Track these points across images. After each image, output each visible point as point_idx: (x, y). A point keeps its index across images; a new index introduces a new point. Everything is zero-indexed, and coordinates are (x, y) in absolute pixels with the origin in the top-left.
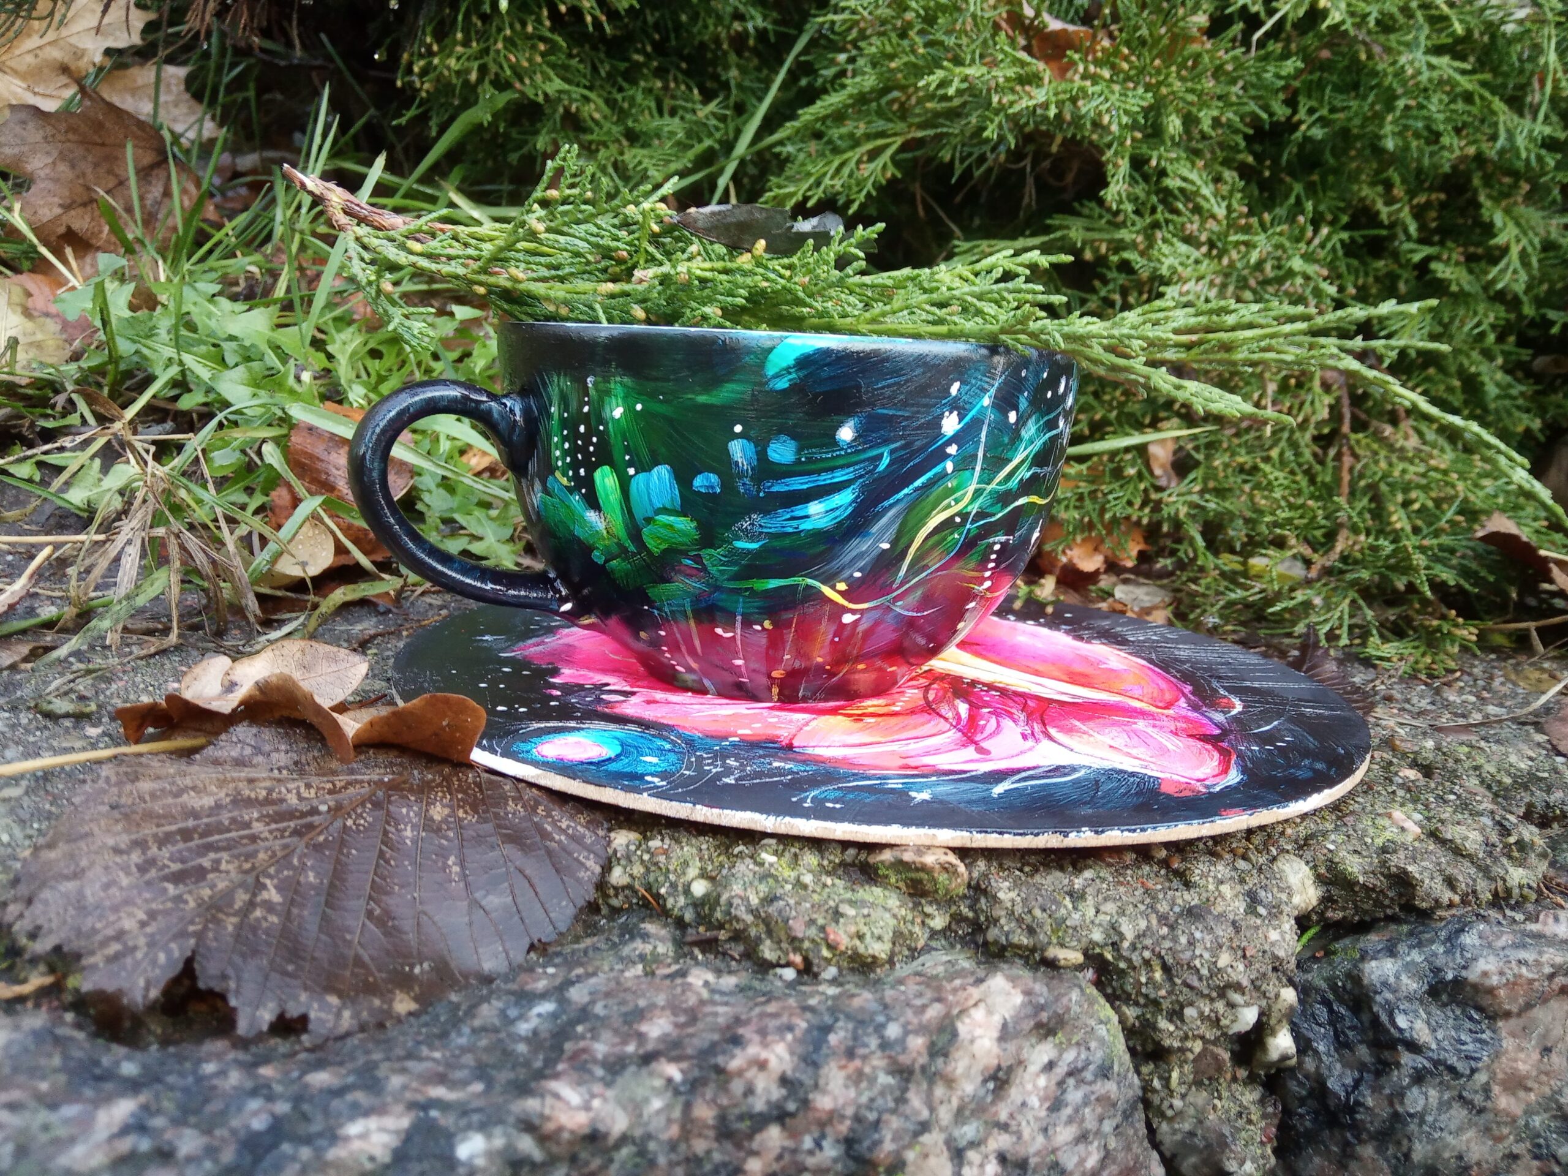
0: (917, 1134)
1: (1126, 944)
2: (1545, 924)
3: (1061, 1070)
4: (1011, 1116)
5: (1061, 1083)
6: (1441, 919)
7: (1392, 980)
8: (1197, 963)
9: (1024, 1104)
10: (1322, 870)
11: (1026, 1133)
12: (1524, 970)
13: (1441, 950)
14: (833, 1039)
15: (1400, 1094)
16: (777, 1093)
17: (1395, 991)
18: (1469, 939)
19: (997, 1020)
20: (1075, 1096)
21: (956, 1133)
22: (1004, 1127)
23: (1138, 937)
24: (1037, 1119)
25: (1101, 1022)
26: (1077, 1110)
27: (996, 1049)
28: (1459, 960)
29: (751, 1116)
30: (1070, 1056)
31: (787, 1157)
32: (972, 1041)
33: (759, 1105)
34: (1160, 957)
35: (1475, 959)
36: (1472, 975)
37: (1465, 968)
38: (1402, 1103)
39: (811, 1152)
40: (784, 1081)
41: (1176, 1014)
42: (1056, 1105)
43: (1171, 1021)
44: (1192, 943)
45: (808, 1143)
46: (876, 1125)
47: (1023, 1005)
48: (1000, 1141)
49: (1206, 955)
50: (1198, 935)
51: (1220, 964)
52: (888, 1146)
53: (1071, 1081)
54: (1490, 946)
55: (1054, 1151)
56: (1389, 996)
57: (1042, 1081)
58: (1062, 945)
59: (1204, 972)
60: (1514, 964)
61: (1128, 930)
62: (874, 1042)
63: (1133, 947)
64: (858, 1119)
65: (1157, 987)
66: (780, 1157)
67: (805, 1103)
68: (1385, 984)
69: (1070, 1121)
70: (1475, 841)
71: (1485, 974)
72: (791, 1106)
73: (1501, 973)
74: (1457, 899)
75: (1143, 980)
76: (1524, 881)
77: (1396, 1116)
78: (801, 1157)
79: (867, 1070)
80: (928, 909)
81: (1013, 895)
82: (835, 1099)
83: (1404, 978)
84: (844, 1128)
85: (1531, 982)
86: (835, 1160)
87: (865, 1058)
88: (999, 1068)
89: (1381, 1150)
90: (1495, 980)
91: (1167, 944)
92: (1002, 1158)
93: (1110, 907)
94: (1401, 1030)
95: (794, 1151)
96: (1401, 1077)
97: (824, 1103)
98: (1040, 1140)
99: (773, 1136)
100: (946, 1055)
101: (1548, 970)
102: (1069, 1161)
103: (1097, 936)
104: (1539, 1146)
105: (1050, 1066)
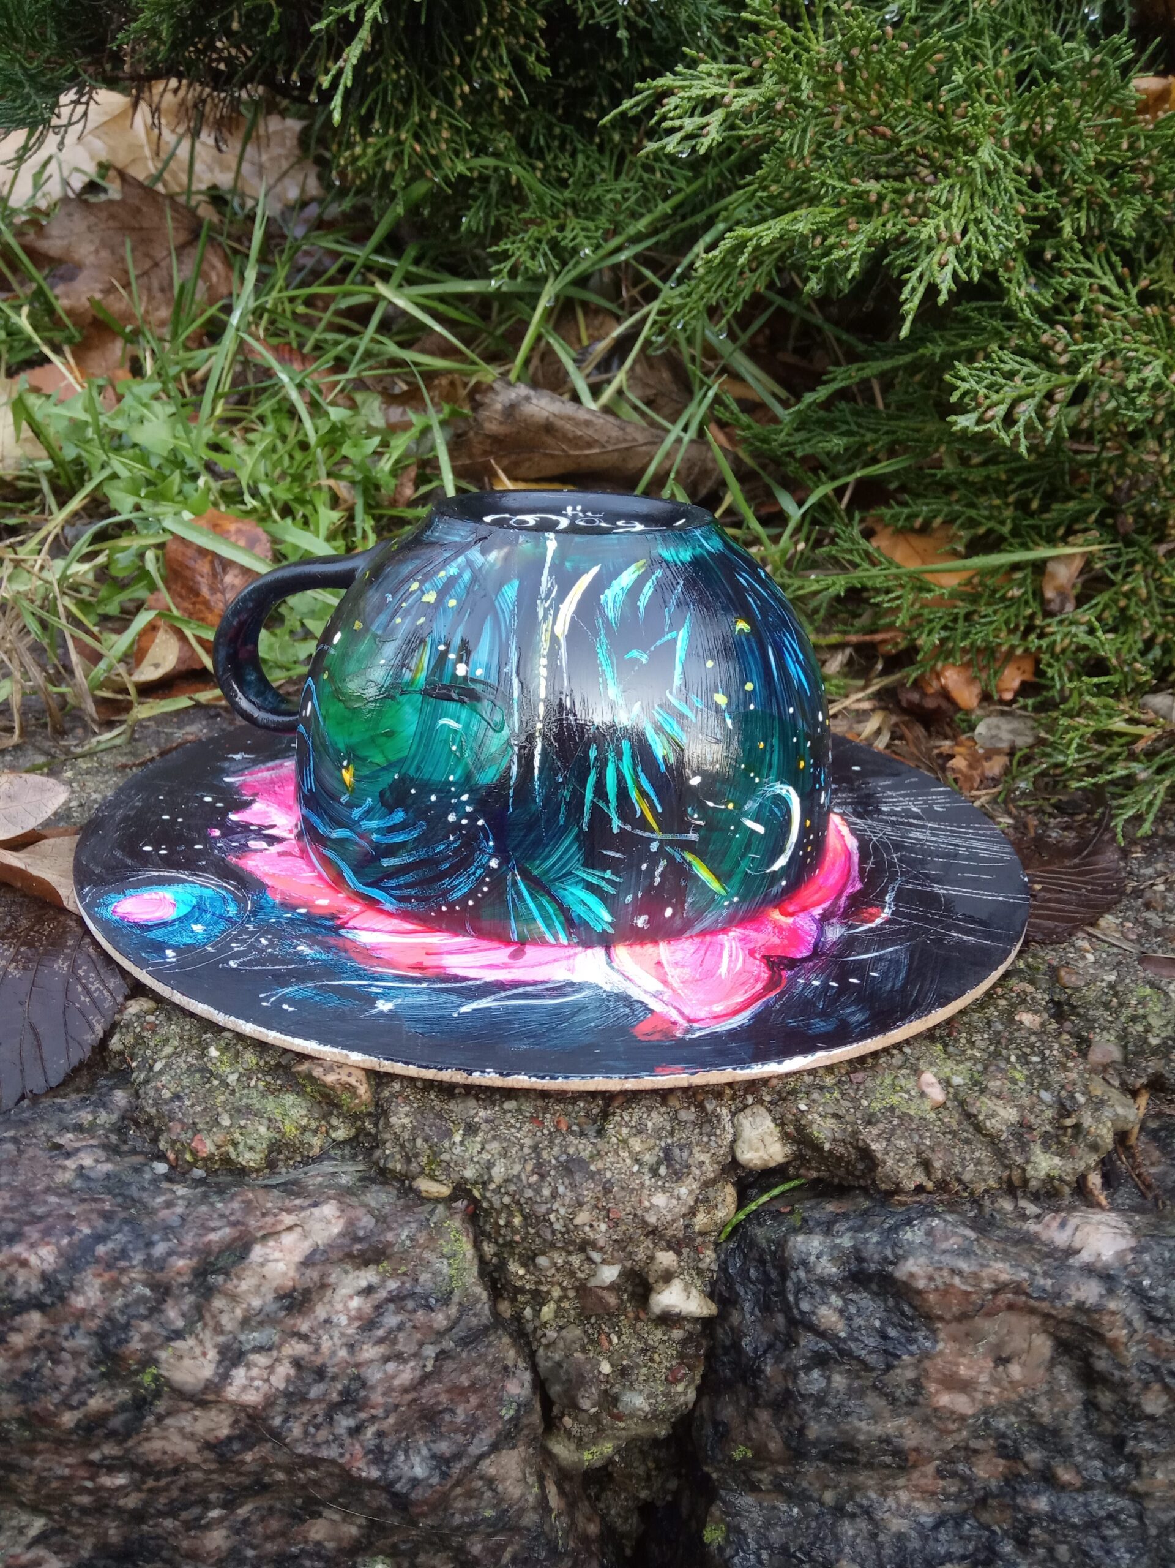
0: (169, 1339)
1: (492, 1186)
2: (1048, 1226)
3: (383, 1294)
4: (312, 1330)
5: (378, 1307)
6: (901, 1204)
7: (813, 1258)
8: (552, 1217)
9: (328, 1321)
10: (790, 1129)
11: (326, 1345)
12: (957, 1281)
13: (875, 1239)
14: (101, 1250)
15: (792, 1373)
16: (36, 1286)
17: (808, 1271)
18: (912, 1235)
19: (306, 1247)
20: (391, 1320)
21: (242, 1338)
22: (305, 1338)
23: (506, 1181)
24: (343, 1335)
25: (443, 1256)
26: (389, 1333)
27: (292, 1273)
28: (888, 1253)
29: (12, 1302)
30: (393, 1285)
31: (48, 1337)
32: (262, 1265)
33: (19, 1294)
34: (518, 1203)
35: (904, 1258)
36: (901, 1272)
37: (891, 1263)
38: (794, 1382)
39: (66, 1338)
40: (44, 1277)
41: (529, 1260)
42: (368, 1325)
43: (524, 1265)
44: (554, 1195)
45: (65, 1330)
46: (127, 1327)
47: (342, 1235)
48: (299, 1348)
49: (562, 1211)
50: (561, 1189)
51: (578, 1221)
52: (136, 1344)
53: (392, 1306)
54: (931, 1247)
55: (358, 1365)
56: (802, 1274)
57: (355, 1303)
58: (433, 1178)
59: (558, 1226)
60: (945, 1273)
61: (499, 1172)
62: (138, 1257)
63: (497, 1191)
64: (109, 1318)
65: (515, 1231)
66: (41, 1336)
67: (62, 1299)
68: (804, 1263)
69: (380, 1341)
70: (1005, 1122)
71: (912, 1275)
72: (47, 1300)
73: (931, 1278)
74: (930, 1185)
75: (502, 1222)
76: (1055, 1173)
77: (788, 1391)
78: (60, 1340)
79: (125, 1280)
80: (334, 1121)
81: (406, 1121)
82: (88, 1299)
83: (824, 1260)
84: (94, 1324)
85: (967, 1294)
86: (89, 1348)
87: (123, 1271)
88: (294, 1289)
89: (776, 1417)
90: (921, 1284)
91: (529, 1193)
92: (297, 1363)
93: (494, 1146)
94: (801, 1312)
95: (54, 1334)
96: (797, 1357)
97: (79, 1302)
98: (343, 1353)
99: (35, 1319)
100: (227, 1274)
101: (987, 1285)
102: (374, 1375)
103: (469, 1173)
104: (1005, 1446)
105: (369, 1291)
